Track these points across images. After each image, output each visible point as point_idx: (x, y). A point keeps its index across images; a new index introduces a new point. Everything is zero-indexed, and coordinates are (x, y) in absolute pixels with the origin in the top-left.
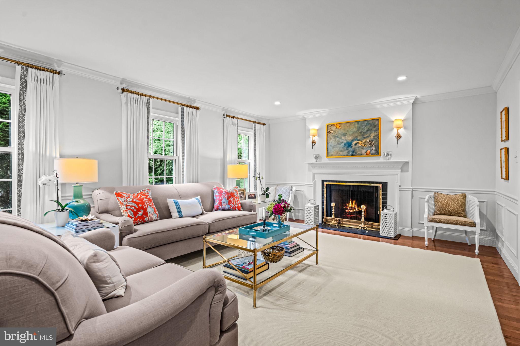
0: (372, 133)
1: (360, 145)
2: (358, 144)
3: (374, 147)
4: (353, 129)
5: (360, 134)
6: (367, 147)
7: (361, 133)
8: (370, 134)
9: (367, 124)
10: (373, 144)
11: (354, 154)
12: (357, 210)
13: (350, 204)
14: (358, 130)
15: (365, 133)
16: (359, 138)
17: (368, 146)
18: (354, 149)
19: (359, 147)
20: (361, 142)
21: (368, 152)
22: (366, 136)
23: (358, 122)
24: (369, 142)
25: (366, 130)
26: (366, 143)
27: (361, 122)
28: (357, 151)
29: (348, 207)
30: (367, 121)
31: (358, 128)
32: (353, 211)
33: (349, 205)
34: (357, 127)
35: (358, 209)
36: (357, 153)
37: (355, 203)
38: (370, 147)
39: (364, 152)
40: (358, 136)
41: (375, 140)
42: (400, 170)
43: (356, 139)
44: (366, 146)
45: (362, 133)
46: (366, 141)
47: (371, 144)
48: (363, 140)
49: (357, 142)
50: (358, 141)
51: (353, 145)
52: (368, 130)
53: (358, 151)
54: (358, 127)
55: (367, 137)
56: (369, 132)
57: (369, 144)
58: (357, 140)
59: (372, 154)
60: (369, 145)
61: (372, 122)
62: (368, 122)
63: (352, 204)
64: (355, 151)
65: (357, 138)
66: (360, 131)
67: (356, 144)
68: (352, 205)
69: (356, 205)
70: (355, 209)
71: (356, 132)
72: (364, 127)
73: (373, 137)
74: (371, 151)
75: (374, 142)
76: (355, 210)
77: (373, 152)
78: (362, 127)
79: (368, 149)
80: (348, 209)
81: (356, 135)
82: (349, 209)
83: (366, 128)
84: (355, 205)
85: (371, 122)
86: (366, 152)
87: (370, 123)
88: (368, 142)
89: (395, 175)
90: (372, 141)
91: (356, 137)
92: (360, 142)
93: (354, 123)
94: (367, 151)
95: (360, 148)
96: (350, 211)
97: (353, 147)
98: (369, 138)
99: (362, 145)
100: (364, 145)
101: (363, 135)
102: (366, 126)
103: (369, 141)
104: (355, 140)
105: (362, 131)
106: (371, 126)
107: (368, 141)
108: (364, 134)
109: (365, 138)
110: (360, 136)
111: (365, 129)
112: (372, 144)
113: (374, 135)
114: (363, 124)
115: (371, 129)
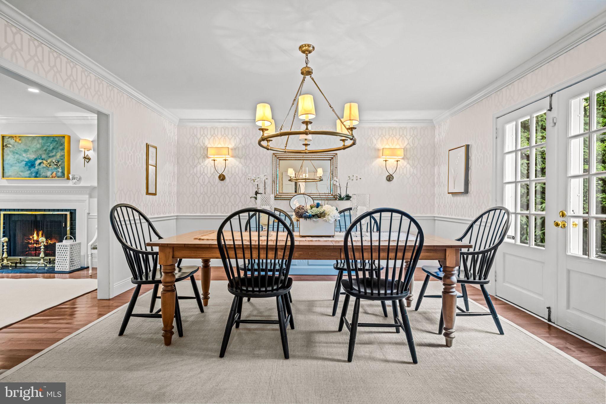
0: (58, 152)
1: (44, 166)
2: (42, 164)
3: (60, 168)
4: (37, 145)
5: (44, 152)
6: (52, 168)
7: (45, 150)
8: (56, 153)
9: (52, 141)
10: (60, 165)
11: (38, 175)
13: (35, 236)
14: (43, 147)
15: (50, 151)
16: (43, 157)
17: (54, 167)
18: (38, 170)
19: (43, 168)
20: (46, 162)
21: (54, 174)
22: (51, 154)
23: (43, 137)
24: (55, 163)
25: (51, 148)
26: (52, 164)
27: (46, 137)
28: (41, 172)
29: (32, 240)
30: (54, 137)
31: (42, 144)
34: (41, 143)
36: (41, 175)
38: (56, 169)
39: (49, 174)
40: (42, 154)
41: (61, 161)
42: (88, 196)
43: (40, 157)
44: (51, 166)
45: (47, 151)
46: (52, 161)
47: (57, 165)
48: (48, 159)
49: (42, 161)
50: (43, 160)
51: (36, 165)
52: (53, 149)
53: (42, 173)
54: (42, 143)
55: (53, 156)
56: (54, 151)
57: (55, 165)
58: (41, 159)
59: (58, 177)
60: (55, 166)
61: (59, 140)
62: (54, 138)
64: (39, 173)
65: (41, 157)
66: (45, 148)
67: (40, 164)
68: (38, 237)
71: (40, 149)
72: (49, 144)
73: (60, 156)
74: (57, 173)
75: (60, 163)
77: (59, 174)
78: (47, 143)
79: (53, 170)
80: (32, 243)
81: (40, 152)
82: (34, 244)
83: (51, 145)
85: (57, 139)
86: (52, 174)
87: (56, 139)
88: (54, 162)
89: (83, 201)
90: (58, 162)
91: (40, 155)
92: (44, 161)
93: (37, 138)
94: (53, 173)
95: (45, 169)
97: (37, 167)
98: (55, 158)
99: (47, 166)
100: (50, 166)
101: (48, 154)
102: (51, 143)
103: (55, 162)
104: (39, 159)
105: (47, 149)
106: (57, 144)
107: (54, 161)
108: (49, 152)
109: (50, 157)
110: (44, 154)
111: (50, 147)
112: (58, 165)
113: (61, 154)
114: (49, 140)
115: (58, 148)
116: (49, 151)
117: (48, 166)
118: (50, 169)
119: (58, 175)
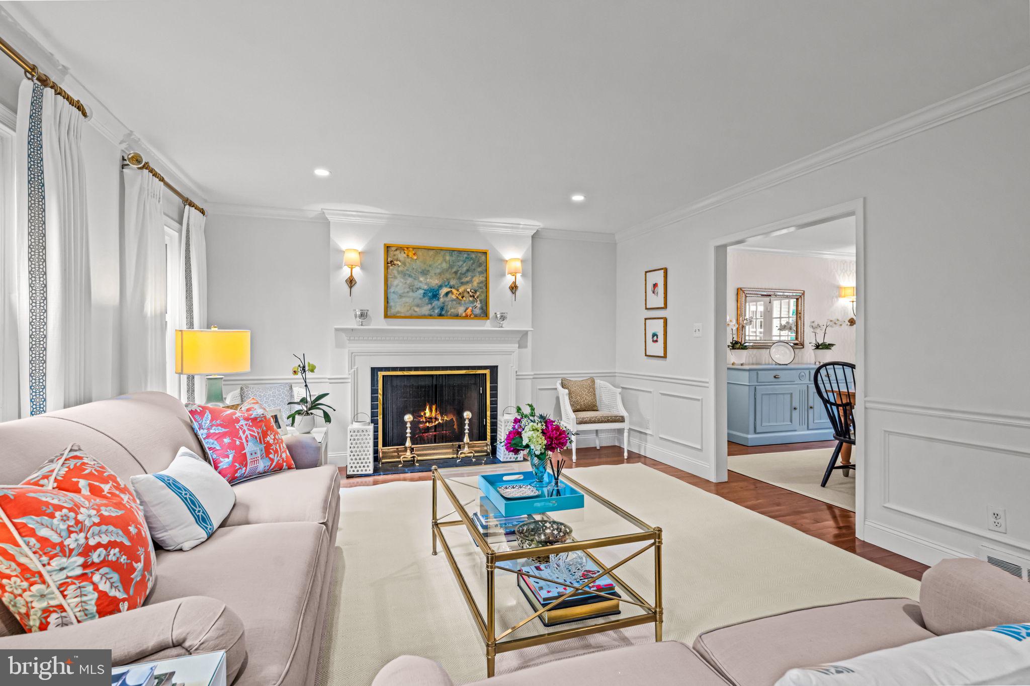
0: (475, 276)
1: (454, 297)
2: (450, 295)
3: (478, 302)
4: (442, 263)
5: (454, 275)
6: (466, 302)
7: (456, 273)
8: (473, 277)
9: (466, 258)
10: (478, 297)
11: (443, 312)
12: (441, 422)
13: (427, 411)
14: (451, 267)
15: (463, 274)
16: (452, 282)
17: (469, 299)
18: (443, 303)
19: (453, 300)
20: (457, 292)
21: (469, 312)
22: (465, 280)
23: (452, 251)
24: (471, 293)
25: (465, 269)
26: (466, 294)
27: (456, 252)
28: (449, 307)
29: (424, 418)
30: (469, 252)
31: (451, 263)
32: (434, 424)
33: (425, 414)
34: (449, 260)
35: (443, 420)
36: (449, 311)
37: (436, 409)
38: (473, 302)
39: (461, 310)
40: (450, 279)
41: (480, 290)
42: (517, 345)
43: (447, 284)
44: (464, 298)
45: (459, 275)
46: (465, 291)
47: (474, 296)
48: (460, 287)
49: (449, 289)
50: (451, 288)
51: (441, 296)
52: (468, 270)
53: (451, 308)
54: (451, 260)
55: (467, 282)
56: (470, 274)
57: (471, 296)
58: (448, 286)
59: (476, 316)
60: (471, 299)
61: (476, 257)
62: (468, 254)
63: (431, 410)
64: (445, 308)
65: (449, 283)
66: (454, 270)
67: (447, 294)
68: (432, 413)
69: (438, 412)
70: (436, 419)
71: (447, 270)
72: (461, 263)
73: (478, 283)
74: (474, 310)
75: (478, 293)
76: (437, 422)
77: (477, 311)
78: (458, 262)
79: (468, 305)
80: (423, 421)
81: (448, 275)
82: (426, 422)
83: (464, 264)
84: (436, 412)
85: (473, 256)
86: (465, 311)
87: (471, 256)
88: (468, 292)
89: (510, 353)
90: (476, 291)
91: (447, 280)
92: (454, 290)
93: (442, 253)
94: (467, 309)
95: (454, 302)
96: (427, 424)
97: (442, 300)
98: (470, 285)
99: (457, 297)
100: (462, 297)
101: (460, 278)
102: (464, 262)
103: (471, 291)
104: (446, 286)
105: (458, 271)
106: (473, 263)
107: (469, 290)
108: (462, 276)
109: (462, 283)
110: (454, 278)
111: (463, 268)
112: (476, 297)
113: (479, 280)
114: (460, 257)
115: (474, 269)
116: (461, 273)
117: (460, 297)
118: (463, 302)
119: (474, 313)
